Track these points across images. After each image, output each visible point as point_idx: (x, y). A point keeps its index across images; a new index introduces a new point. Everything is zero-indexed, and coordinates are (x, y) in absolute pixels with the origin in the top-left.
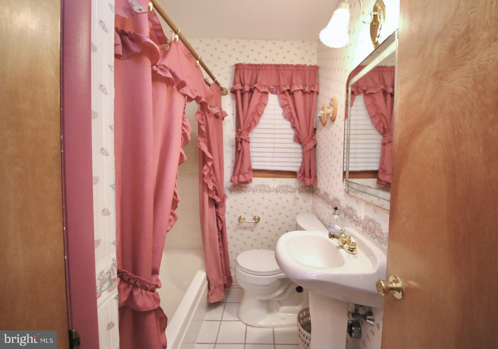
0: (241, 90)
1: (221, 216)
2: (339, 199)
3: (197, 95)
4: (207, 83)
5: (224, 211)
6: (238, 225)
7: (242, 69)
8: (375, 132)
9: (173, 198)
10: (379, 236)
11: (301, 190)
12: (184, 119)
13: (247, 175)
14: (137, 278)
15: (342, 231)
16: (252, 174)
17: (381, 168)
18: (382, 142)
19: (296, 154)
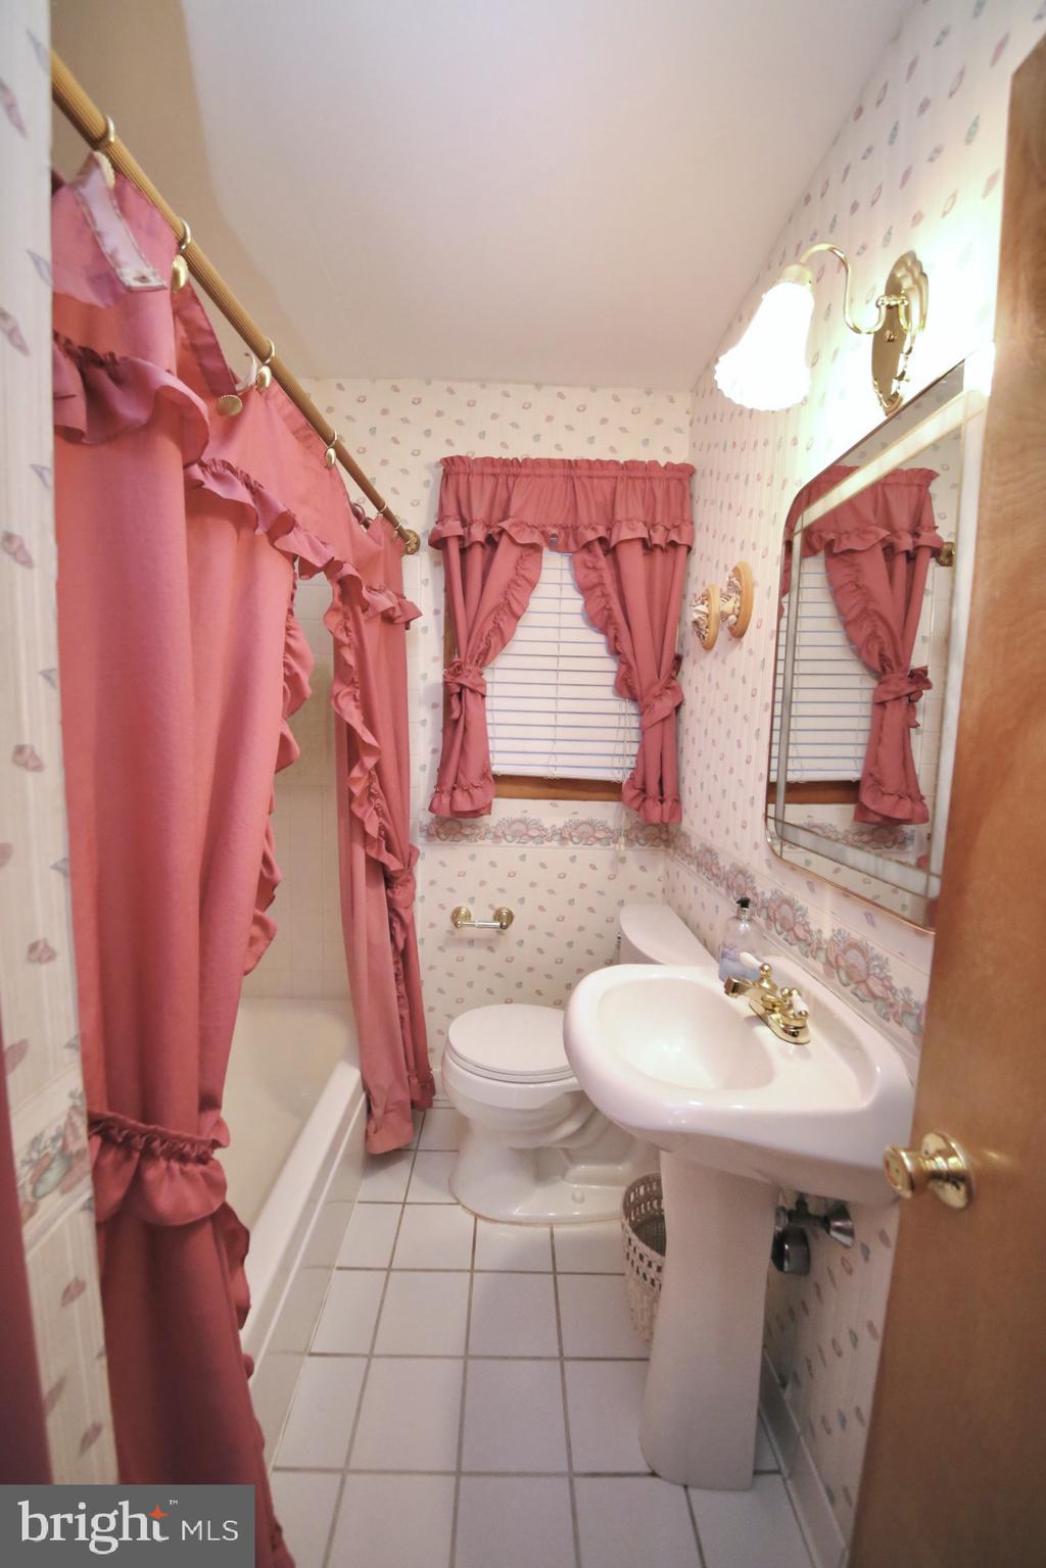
0: (460, 538)
1: (402, 911)
2: (751, 872)
3: (329, 558)
4: (357, 515)
5: (413, 897)
6: (451, 933)
7: (465, 473)
8: (854, 667)
9: (261, 873)
10: (880, 994)
11: (632, 836)
12: (291, 632)
13: (476, 792)
14: (155, 1131)
15: (764, 973)
16: (491, 788)
17: (871, 775)
18: (874, 697)
19: (621, 732)
